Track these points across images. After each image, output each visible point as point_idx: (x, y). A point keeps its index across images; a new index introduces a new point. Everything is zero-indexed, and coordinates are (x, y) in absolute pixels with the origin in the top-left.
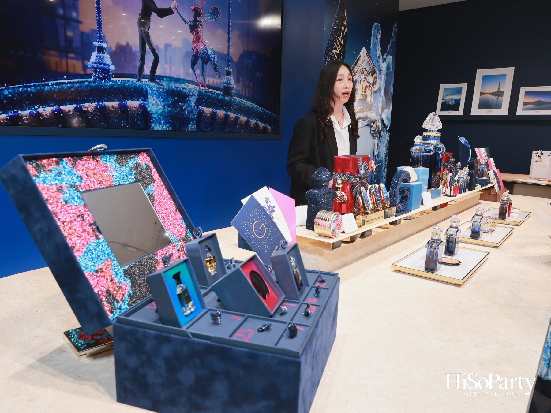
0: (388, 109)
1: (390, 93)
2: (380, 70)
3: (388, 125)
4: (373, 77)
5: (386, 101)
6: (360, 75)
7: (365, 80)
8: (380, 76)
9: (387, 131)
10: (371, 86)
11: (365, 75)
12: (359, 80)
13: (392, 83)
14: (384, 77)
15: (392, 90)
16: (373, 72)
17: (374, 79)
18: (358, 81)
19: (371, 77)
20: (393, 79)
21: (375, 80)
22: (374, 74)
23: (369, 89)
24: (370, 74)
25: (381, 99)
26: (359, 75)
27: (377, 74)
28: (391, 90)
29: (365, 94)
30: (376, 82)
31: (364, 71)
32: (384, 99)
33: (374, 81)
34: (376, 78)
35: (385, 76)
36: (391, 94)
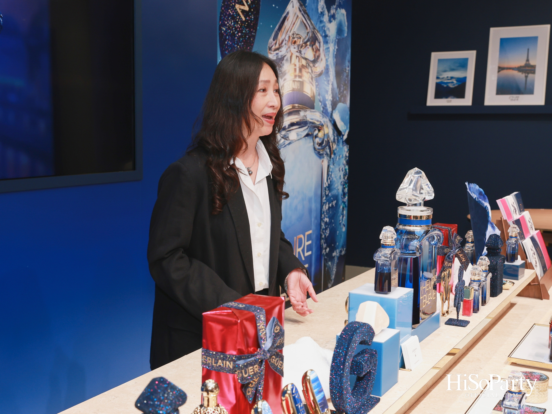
0: (344, 102)
1: (345, 74)
2: (326, 36)
3: (346, 130)
4: (313, 49)
5: (340, 90)
6: (289, 47)
7: (298, 54)
8: (326, 46)
9: (343, 142)
10: (311, 65)
11: (298, 46)
12: (288, 55)
13: (348, 56)
14: (332, 47)
15: (349, 68)
16: (313, 40)
17: (316, 52)
18: (285, 58)
19: (310, 48)
20: (350, 50)
21: (317, 54)
22: (315, 44)
23: (307, 70)
24: (308, 43)
25: (330, 86)
26: (287, 47)
27: (319, 43)
28: (347, 69)
29: (300, 80)
30: (319, 57)
31: (296, 39)
32: (335, 85)
33: (315, 55)
34: (319, 50)
35: (335, 45)
36: (347, 76)
